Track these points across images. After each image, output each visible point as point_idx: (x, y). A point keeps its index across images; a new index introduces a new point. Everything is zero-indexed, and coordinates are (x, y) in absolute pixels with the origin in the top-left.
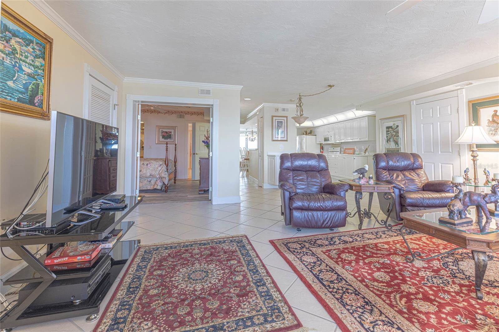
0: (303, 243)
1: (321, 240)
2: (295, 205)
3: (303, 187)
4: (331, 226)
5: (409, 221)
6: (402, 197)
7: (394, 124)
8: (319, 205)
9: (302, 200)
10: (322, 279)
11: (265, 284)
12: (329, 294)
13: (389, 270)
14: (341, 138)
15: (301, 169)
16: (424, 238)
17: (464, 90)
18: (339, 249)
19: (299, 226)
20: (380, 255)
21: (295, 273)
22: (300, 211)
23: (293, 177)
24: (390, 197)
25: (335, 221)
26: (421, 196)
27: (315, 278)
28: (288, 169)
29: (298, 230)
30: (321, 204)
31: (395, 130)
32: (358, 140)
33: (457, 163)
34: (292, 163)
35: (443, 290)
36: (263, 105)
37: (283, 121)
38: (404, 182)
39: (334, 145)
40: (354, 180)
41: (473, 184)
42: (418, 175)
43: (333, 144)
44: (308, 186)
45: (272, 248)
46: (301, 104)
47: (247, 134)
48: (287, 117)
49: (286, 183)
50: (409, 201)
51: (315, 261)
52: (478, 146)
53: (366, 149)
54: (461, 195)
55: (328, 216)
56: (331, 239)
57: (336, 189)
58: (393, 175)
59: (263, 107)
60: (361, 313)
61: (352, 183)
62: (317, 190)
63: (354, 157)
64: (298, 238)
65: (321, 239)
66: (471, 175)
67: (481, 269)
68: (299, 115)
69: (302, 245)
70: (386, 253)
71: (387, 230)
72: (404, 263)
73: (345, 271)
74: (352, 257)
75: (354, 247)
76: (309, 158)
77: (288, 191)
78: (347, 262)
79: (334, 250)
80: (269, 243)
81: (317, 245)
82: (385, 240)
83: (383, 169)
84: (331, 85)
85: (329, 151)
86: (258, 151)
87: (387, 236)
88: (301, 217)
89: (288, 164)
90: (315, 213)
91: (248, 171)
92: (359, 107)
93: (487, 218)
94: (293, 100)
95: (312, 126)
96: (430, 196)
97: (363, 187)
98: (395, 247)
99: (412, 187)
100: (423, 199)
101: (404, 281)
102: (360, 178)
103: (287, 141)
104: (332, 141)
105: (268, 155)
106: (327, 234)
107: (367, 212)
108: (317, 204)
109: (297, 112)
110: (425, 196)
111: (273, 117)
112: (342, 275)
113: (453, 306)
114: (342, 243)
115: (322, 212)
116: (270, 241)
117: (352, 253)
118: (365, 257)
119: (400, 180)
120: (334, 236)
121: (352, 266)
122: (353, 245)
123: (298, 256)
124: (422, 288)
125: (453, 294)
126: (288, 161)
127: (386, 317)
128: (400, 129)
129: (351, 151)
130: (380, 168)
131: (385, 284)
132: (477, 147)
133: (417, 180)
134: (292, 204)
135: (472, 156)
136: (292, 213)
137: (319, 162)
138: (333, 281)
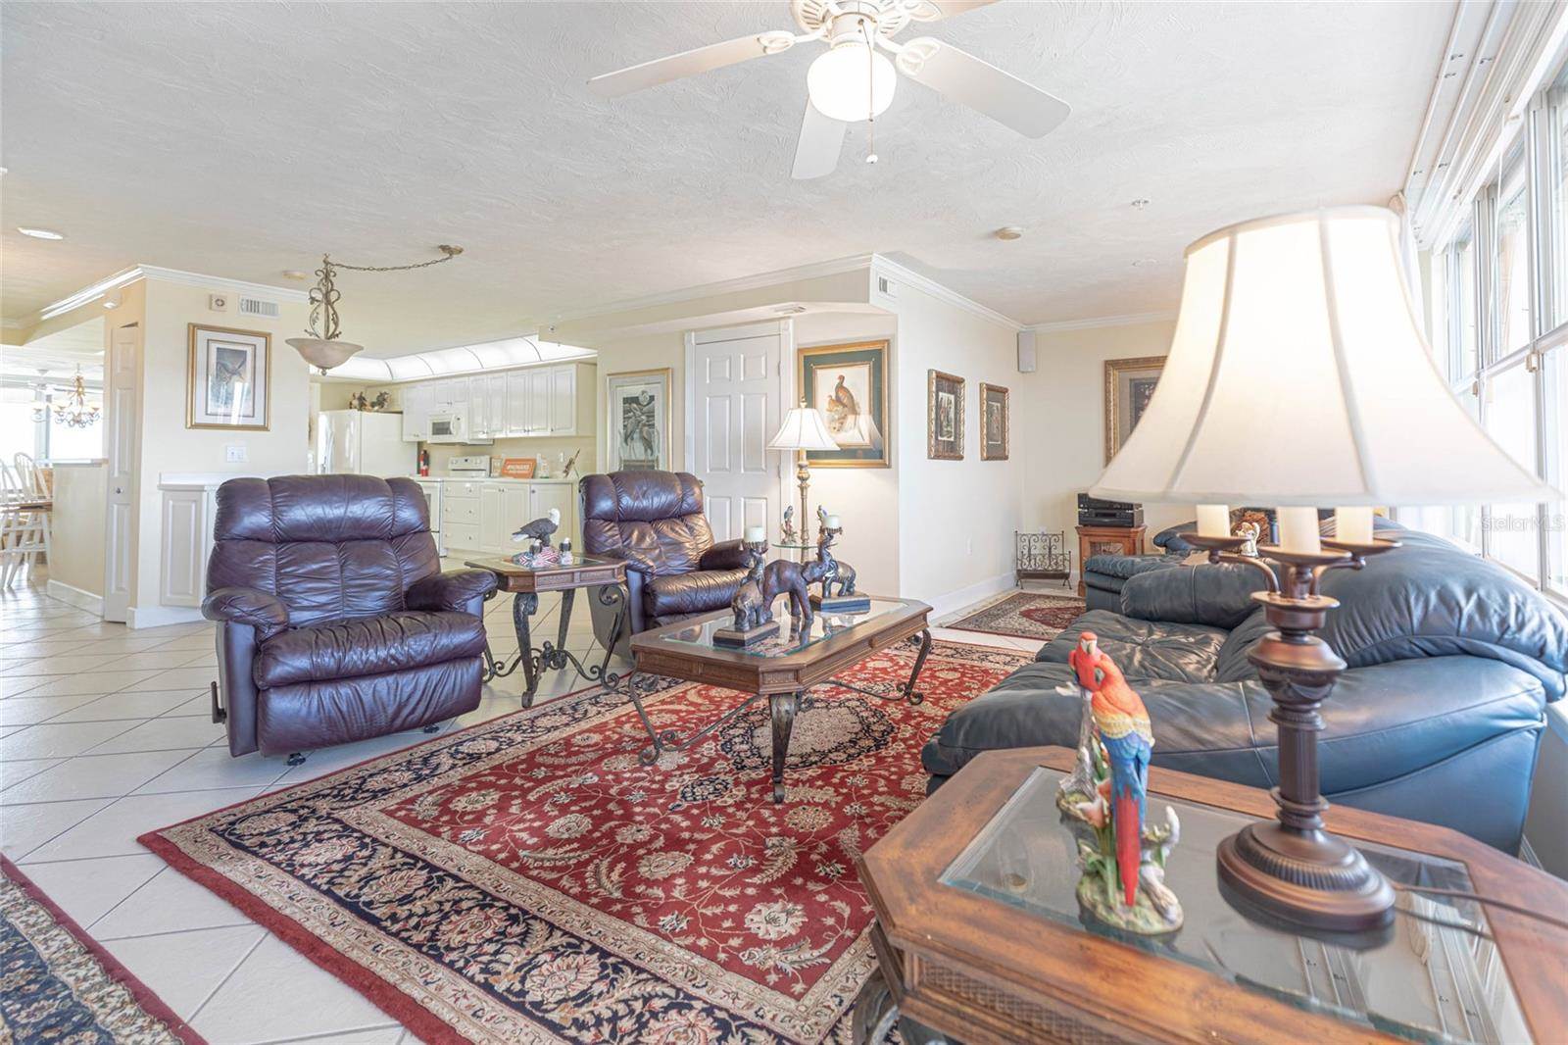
0: (310, 803)
1: (385, 776)
2: (277, 671)
3: (323, 599)
4: (426, 716)
5: (650, 652)
6: (647, 592)
7: (643, 392)
8: (382, 653)
9: (313, 647)
10: (369, 904)
11: (92, 1016)
12: (390, 944)
13: (593, 802)
14: (494, 427)
15: (317, 535)
16: (693, 691)
17: (791, 321)
18: (449, 785)
19: (293, 748)
20: (573, 768)
21: (258, 922)
22: (301, 689)
23: (279, 568)
24: (615, 596)
25: (442, 698)
26: (692, 584)
27: (342, 910)
28: (257, 538)
29: (290, 764)
30: (393, 651)
31: (645, 409)
32: (548, 433)
33: (773, 494)
34: (275, 513)
35: (712, 808)
36: (138, 271)
37: (249, 350)
38: (657, 551)
39: (472, 449)
40: (515, 560)
41: (799, 543)
42: (691, 529)
43: (464, 445)
44: (345, 595)
45: (152, 862)
46: (333, 296)
47: (50, 390)
48: (267, 336)
49: (238, 593)
50: (663, 600)
51: (351, 850)
52: (812, 455)
53: (571, 462)
54: (761, 571)
55: (415, 688)
56: (426, 761)
57: (451, 592)
58: (630, 536)
59: (142, 284)
60: (492, 955)
61: (507, 567)
62: (380, 603)
63: (533, 487)
64: (288, 793)
65: (385, 770)
66: (796, 523)
67: (783, 734)
68: (322, 335)
69: (301, 812)
70: (592, 756)
71: (605, 691)
72: (632, 771)
73: (459, 848)
74: (488, 798)
75: (499, 767)
76: (353, 494)
77: (247, 623)
78: (470, 817)
79: (430, 793)
80: (140, 849)
81: (365, 795)
82: (596, 721)
83: (606, 520)
84: (452, 246)
85: (450, 467)
86: (110, 473)
87: (603, 710)
88: (304, 711)
89: (257, 519)
90: (365, 687)
91: (41, 558)
92: (551, 333)
93: (806, 616)
94: (298, 274)
95: (387, 378)
96: (712, 582)
97: (539, 576)
98: (620, 734)
99: (676, 564)
100: (697, 590)
101: (628, 818)
102: (533, 550)
103: (264, 428)
104: (461, 434)
105: (162, 487)
106: (411, 748)
107: (553, 651)
108: (375, 655)
109: (313, 321)
110: (699, 584)
111: (193, 328)
112: (446, 867)
113: (726, 838)
114: (461, 763)
115: (395, 675)
116: (141, 840)
117: (491, 785)
118: (531, 784)
119: (646, 548)
120: (434, 749)
121: (486, 826)
122: (497, 760)
123: (279, 857)
124: (667, 820)
125: (731, 810)
126: (258, 508)
127: (565, 933)
128: (658, 405)
129: (526, 468)
130: (599, 517)
131: (576, 845)
132: (808, 457)
133: (687, 545)
134: (265, 669)
135: (799, 478)
136: (265, 703)
137: (393, 506)
138: (411, 895)
